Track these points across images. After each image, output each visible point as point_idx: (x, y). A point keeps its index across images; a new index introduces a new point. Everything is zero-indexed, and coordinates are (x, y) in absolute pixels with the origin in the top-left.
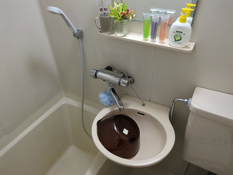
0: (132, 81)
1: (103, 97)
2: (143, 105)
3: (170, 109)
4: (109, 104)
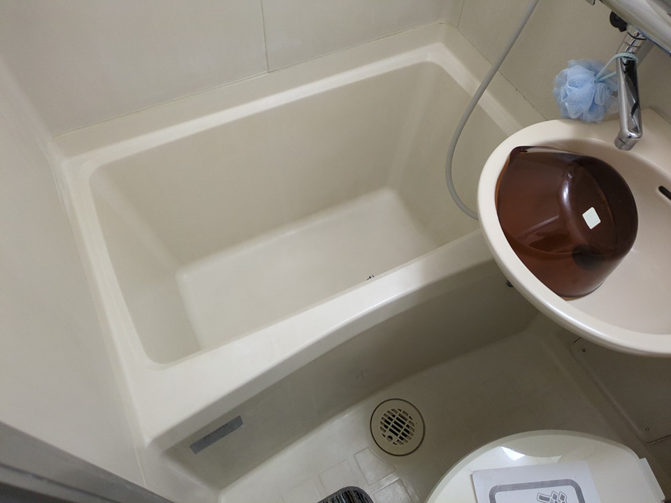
1: (577, 82)
4: (582, 114)
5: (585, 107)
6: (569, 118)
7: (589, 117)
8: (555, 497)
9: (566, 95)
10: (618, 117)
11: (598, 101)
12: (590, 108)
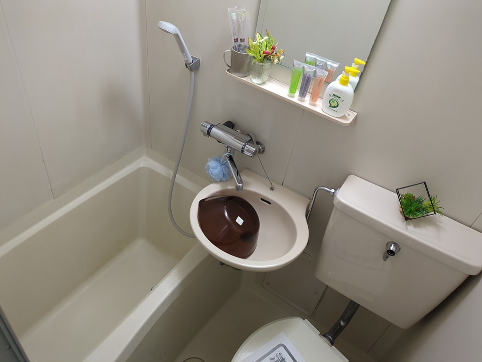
0: (262, 150)
1: (214, 167)
2: (271, 189)
3: (309, 200)
4: (221, 179)
5: (221, 176)
6: (217, 182)
7: (224, 179)
8: (277, 356)
9: (212, 173)
10: (232, 177)
11: (225, 173)
12: (223, 176)
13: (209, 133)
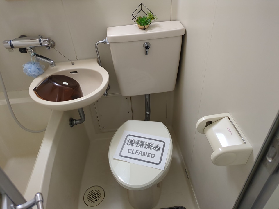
0: (53, 44)
2: (72, 64)
3: (96, 59)
4: (39, 73)
7: (41, 72)
8: (129, 141)
9: (31, 72)
11: (39, 67)
12: (39, 70)
13: (12, 47)
